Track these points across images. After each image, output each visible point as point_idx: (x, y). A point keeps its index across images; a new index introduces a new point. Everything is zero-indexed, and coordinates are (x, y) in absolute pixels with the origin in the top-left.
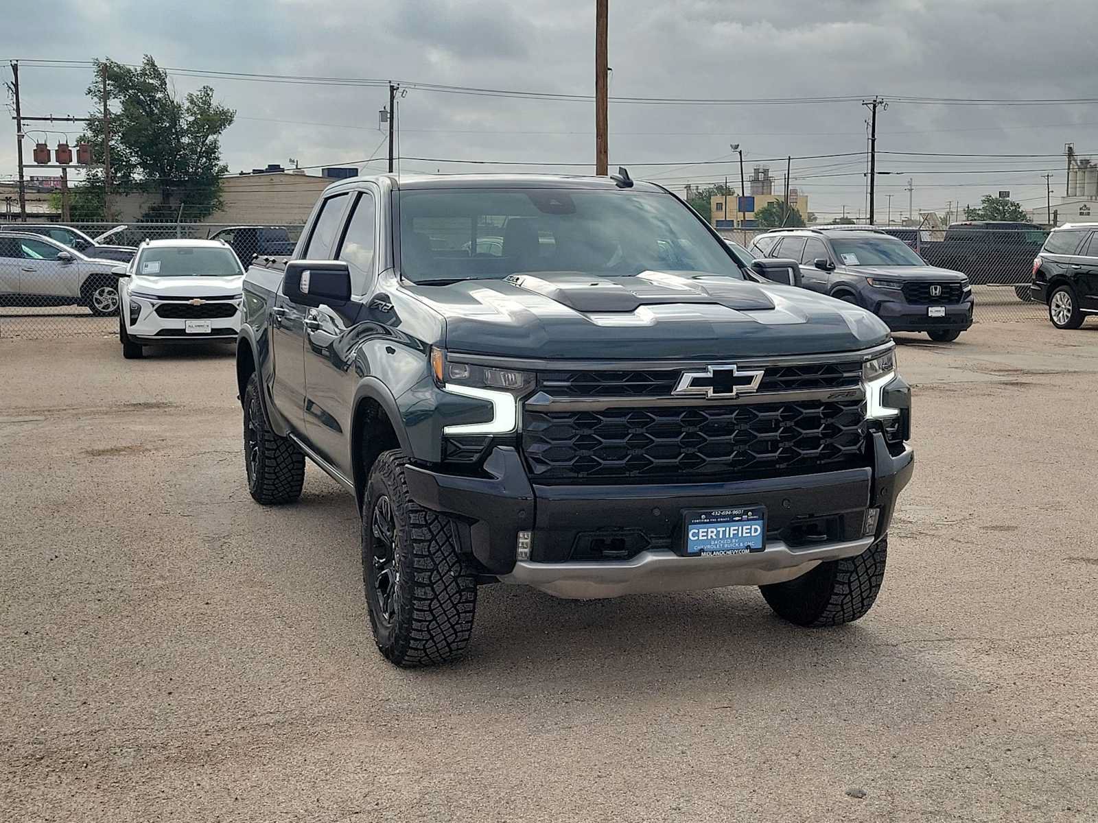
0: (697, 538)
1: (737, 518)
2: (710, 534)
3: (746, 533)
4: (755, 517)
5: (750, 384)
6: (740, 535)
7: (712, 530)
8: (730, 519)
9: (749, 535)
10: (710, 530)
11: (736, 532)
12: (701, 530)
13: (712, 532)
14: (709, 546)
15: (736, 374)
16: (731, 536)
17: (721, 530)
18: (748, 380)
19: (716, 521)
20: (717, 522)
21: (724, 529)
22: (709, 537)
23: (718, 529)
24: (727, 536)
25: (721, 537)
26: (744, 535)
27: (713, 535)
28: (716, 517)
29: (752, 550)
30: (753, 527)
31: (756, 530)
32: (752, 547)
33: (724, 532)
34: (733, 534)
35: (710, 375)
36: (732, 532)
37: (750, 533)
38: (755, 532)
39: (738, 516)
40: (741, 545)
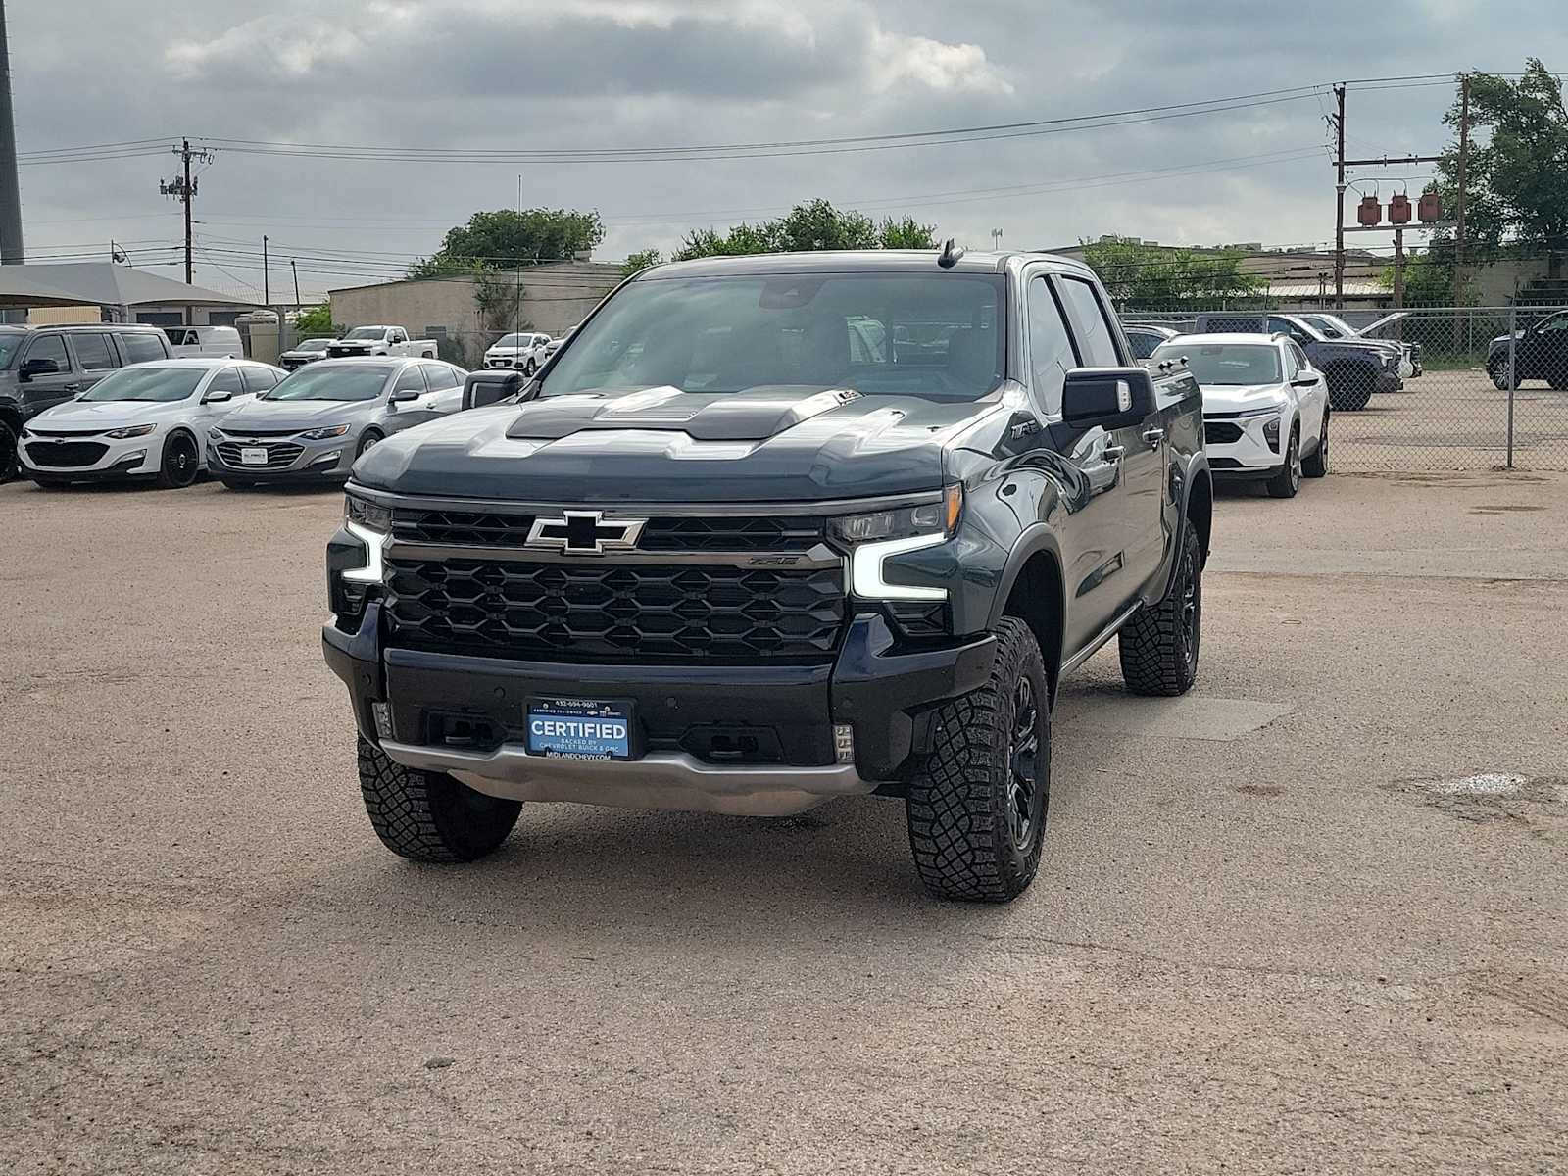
0: (541, 732)
1: (592, 713)
2: (558, 730)
3: (607, 734)
4: (617, 714)
5: (620, 538)
6: (598, 736)
7: (561, 724)
8: (584, 713)
9: (610, 737)
10: (557, 724)
11: (592, 731)
12: (546, 723)
13: (561, 727)
14: (558, 745)
15: (601, 524)
16: (587, 735)
17: (572, 725)
18: (619, 532)
19: (565, 713)
20: (565, 715)
21: (576, 725)
22: (558, 734)
23: (569, 724)
24: (581, 735)
25: (573, 734)
26: (604, 736)
27: (563, 731)
28: (562, 708)
29: (614, 757)
30: (616, 727)
31: (619, 731)
32: (615, 754)
33: (577, 729)
34: (589, 733)
35: (563, 523)
36: (587, 731)
37: (612, 734)
38: (618, 734)
39: (590, 709)
40: (601, 749)
